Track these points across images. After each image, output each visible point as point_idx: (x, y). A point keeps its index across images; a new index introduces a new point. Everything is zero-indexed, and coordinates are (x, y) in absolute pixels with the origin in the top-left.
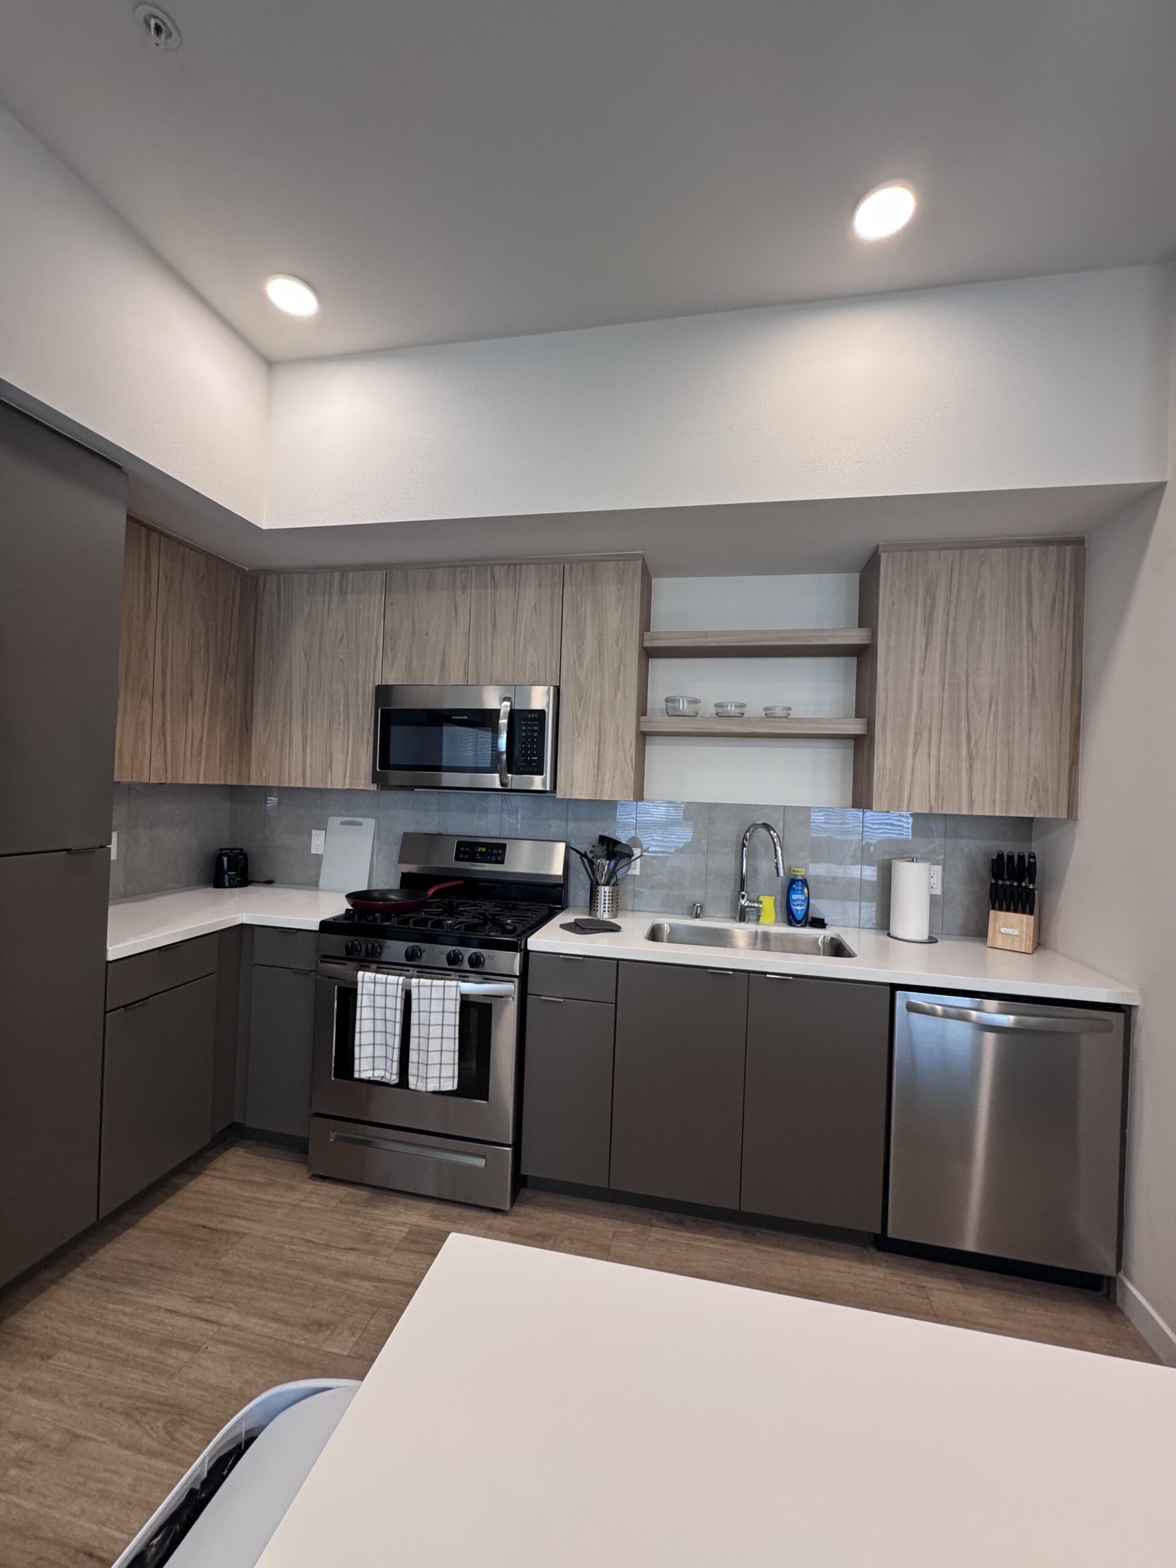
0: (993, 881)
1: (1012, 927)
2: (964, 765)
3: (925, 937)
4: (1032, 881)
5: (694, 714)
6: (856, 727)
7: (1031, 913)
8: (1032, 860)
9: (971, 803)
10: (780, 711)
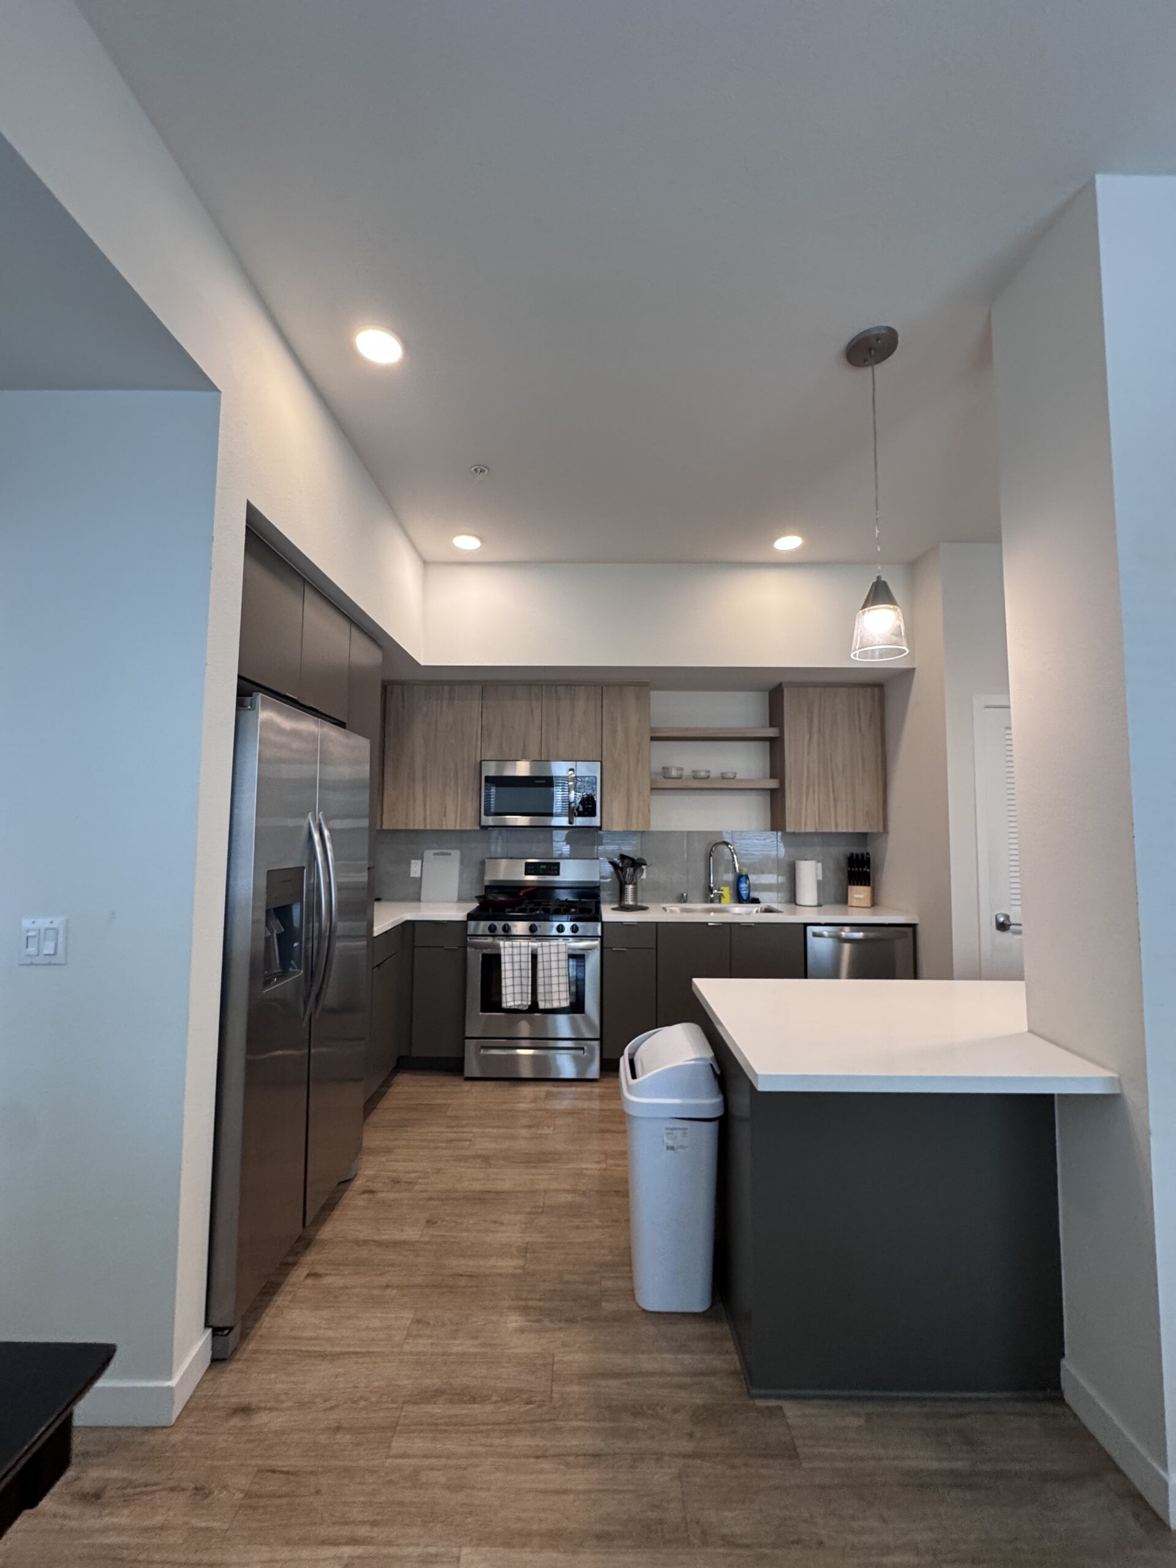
0: (849, 869)
1: (860, 894)
2: (832, 804)
3: (815, 903)
4: (869, 867)
5: (679, 777)
6: (773, 784)
7: (869, 885)
8: (868, 856)
9: (836, 825)
10: (730, 775)
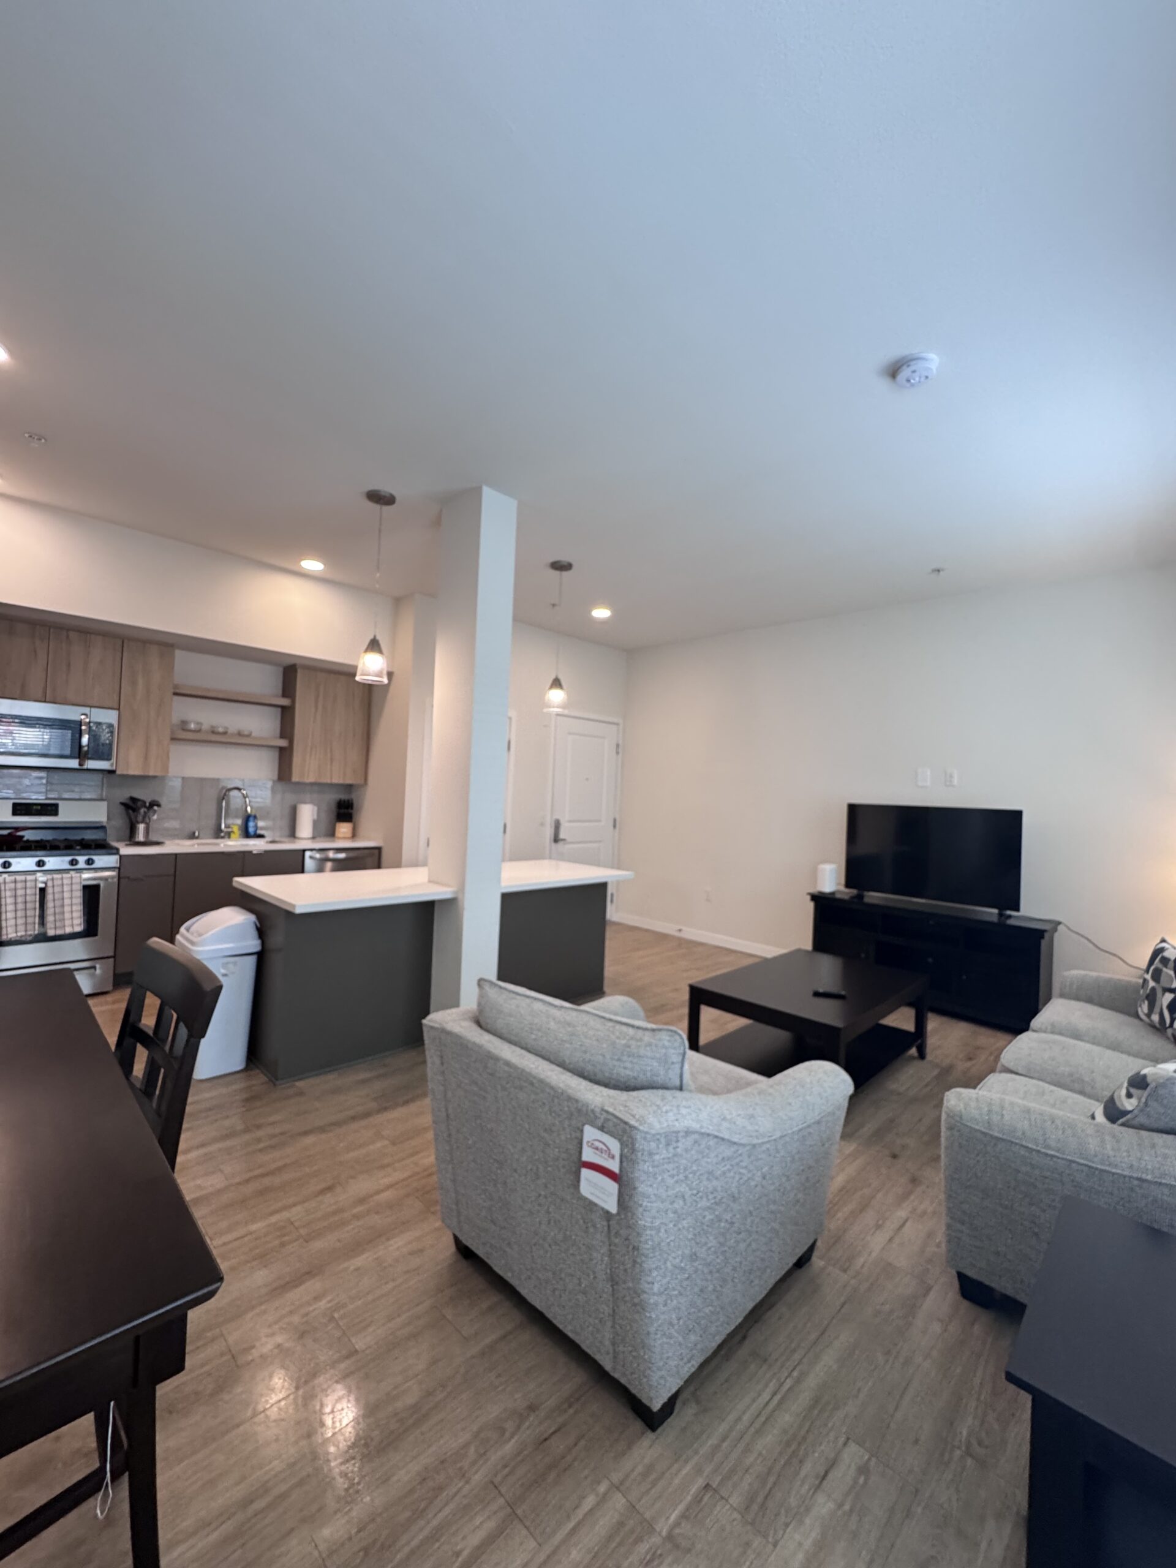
0: (337, 811)
1: (345, 828)
2: (329, 762)
3: (311, 835)
4: (352, 809)
5: (198, 729)
6: (283, 743)
7: (351, 820)
8: (351, 801)
9: (331, 778)
10: (246, 733)
